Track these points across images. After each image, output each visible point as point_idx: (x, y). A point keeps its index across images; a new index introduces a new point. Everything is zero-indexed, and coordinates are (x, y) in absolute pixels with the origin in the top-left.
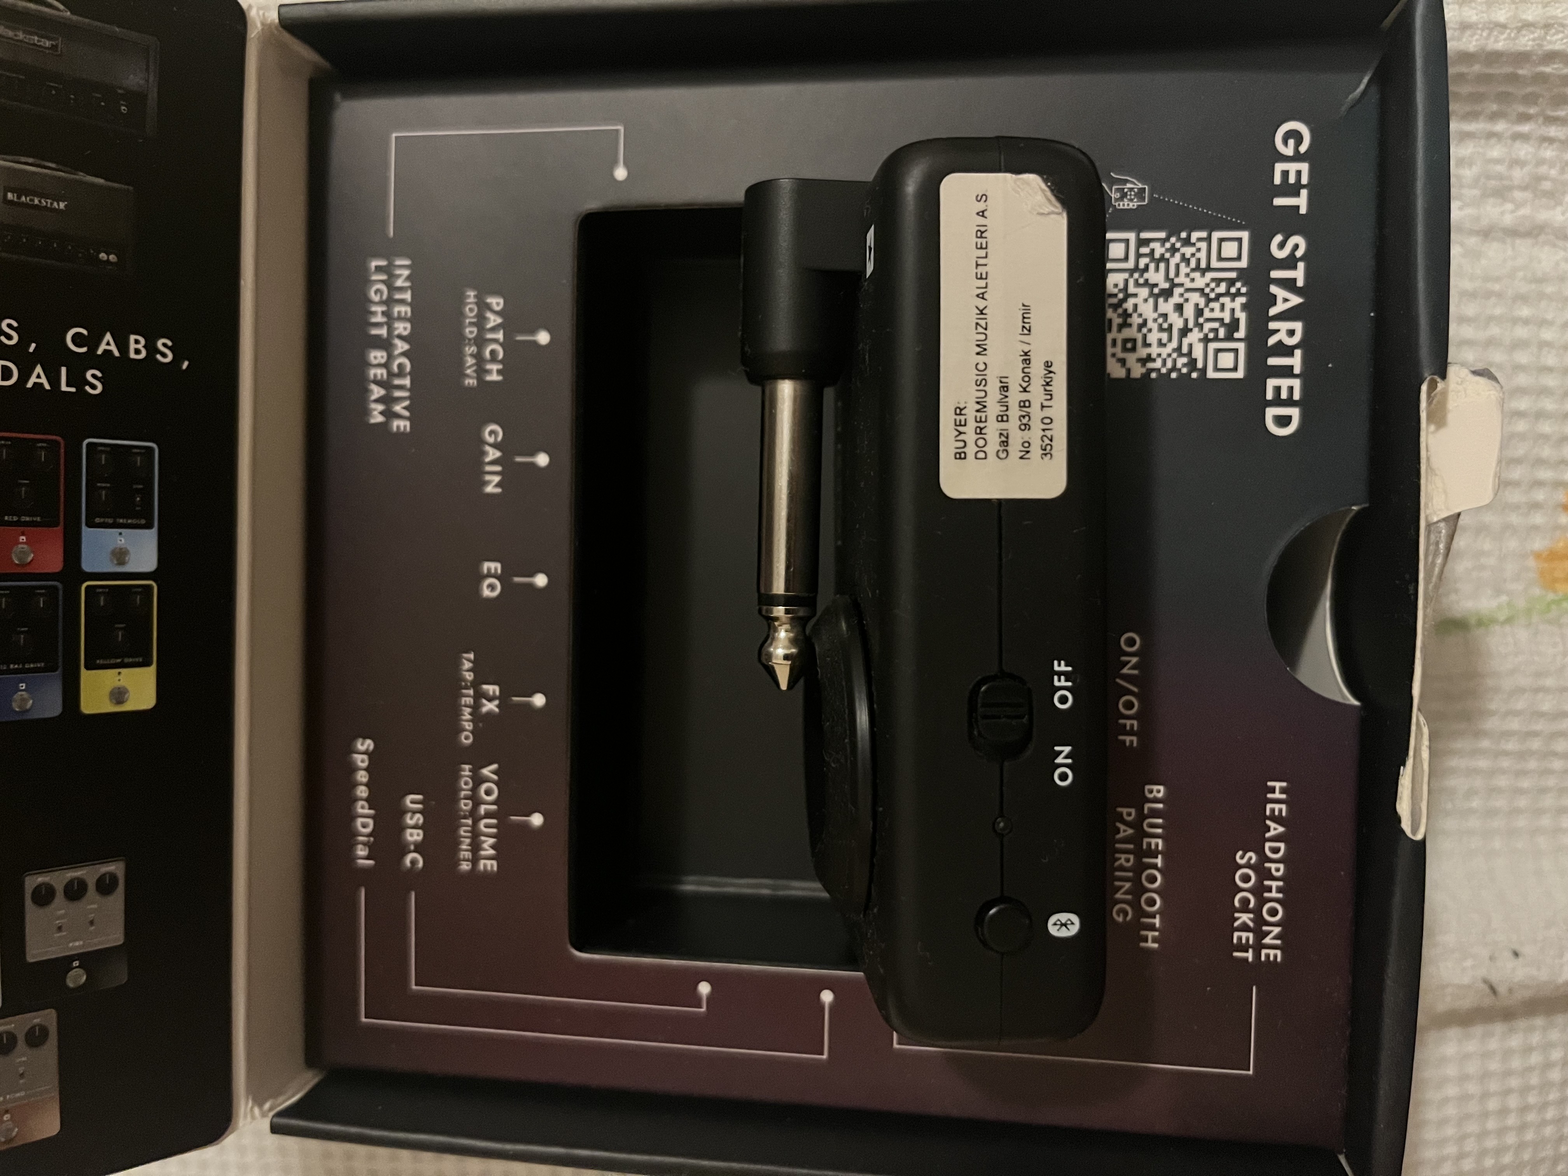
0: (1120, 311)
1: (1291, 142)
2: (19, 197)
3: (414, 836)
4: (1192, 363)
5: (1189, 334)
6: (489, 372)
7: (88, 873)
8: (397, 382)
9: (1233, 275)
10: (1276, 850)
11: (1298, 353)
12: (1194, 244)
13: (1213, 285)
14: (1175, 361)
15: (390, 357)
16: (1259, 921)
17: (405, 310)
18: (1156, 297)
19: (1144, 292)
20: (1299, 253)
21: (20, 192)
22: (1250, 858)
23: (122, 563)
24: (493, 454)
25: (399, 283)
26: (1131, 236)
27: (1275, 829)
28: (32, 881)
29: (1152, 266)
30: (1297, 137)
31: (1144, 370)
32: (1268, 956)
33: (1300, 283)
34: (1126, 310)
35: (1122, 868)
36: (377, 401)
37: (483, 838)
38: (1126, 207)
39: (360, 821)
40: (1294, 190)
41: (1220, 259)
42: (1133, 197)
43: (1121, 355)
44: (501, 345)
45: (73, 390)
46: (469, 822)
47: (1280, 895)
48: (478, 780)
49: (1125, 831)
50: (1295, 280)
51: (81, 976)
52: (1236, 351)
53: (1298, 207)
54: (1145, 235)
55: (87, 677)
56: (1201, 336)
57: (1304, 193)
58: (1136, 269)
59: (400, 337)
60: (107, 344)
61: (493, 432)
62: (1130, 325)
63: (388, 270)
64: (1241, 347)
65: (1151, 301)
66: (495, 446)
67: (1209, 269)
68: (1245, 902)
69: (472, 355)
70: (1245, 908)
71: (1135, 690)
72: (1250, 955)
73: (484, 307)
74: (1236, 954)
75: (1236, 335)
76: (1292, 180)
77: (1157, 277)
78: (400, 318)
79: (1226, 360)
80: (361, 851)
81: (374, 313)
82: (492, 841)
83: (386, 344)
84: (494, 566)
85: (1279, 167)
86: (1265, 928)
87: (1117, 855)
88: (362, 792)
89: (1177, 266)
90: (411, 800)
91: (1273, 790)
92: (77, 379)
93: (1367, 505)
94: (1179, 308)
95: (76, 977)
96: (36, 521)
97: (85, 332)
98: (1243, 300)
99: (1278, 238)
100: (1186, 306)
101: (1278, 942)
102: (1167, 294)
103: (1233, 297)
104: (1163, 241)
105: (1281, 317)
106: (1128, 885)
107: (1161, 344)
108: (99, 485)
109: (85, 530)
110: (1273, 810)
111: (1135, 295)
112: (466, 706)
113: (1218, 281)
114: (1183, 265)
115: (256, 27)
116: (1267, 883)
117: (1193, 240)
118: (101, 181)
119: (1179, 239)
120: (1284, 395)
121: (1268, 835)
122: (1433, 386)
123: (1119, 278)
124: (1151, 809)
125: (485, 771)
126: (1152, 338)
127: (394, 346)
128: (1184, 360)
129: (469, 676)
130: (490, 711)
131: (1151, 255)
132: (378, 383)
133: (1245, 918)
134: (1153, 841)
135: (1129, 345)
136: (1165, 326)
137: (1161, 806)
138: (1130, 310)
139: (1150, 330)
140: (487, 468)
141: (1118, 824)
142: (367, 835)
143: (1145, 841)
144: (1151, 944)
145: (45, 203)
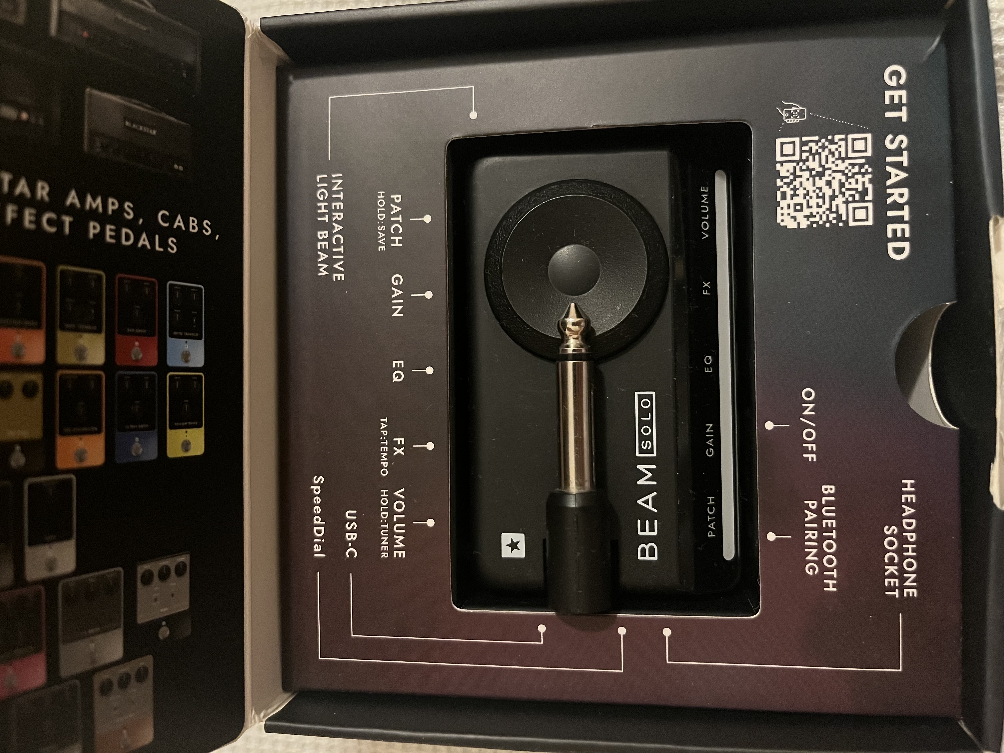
0: (791, 186)
1: (894, 78)
2: (132, 125)
3: (351, 537)
4: (839, 217)
5: (836, 199)
6: (394, 241)
8: (335, 249)
9: (863, 161)
10: (910, 525)
11: (906, 208)
12: (836, 143)
13: (850, 168)
14: (828, 216)
15: (331, 235)
16: (902, 571)
17: (338, 205)
18: (814, 177)
19: (806, 174)
20: (904, 146)
21: (132, 122)
22: (894, 530)
23: (187, 361)
24: (397, 292)
25: (335, 188)
26: (797, 140)
27: (909, 511)
29: (811, 158)
30: (897, 74)
31: (808, 223)
32: (908, 593)
33: (905, 164)
34: (795, 186)
35: (810, 540)
36: (323, 262)
37: (395, 537)
38: (792, 122)
39: (316, 529)
40: (898, 107)
41: (854, 151)
42: (796, 115)
43: (793, 214)
44: (400, 224)
45: (162, 250)
46: (387, 526)
47: (914, 554)
48: (392, 499)
49: (811, 516)
50: (902, 163)
51: (166, 632)
52: (867, 208)
53: (901, 118)
54: (804, 139)
55: (170, 434)
56: (844, 199)
57: (904, 108)
58: (801, 160)
59: (337, 221)
61: (397, 279)
62: (798, 195)
63: (329, 181)
64: (870, 205)
65: (811, 179)
66: (398, 287)
67: (847, 158)
68: (892, 558)
69: (382, 231)
70: (891, 562)
71: (814, 425)
72: (897, 593)
73: (389, 201)
74: (888, 593)
75: (866, 198)
76: (896, 101)
77: (814, 164)
78: (336, 210)
79: (860, 214)
80: (317, 548)
81: (320, 207)
82: (401, 538)
83: (328, 227)
84: (400, 362)
85: (888, 94)
86: (906, 575)
87: (806, 532)
88: (317, 510)
89: (827, 157)
90: (351, 514)
91: (906, 485)
92: (164, 243)
93: (955, 302)
94: (829, 183)
95: (164, 632)
96: (144, 333)
98: (870, 176)
99: (890, 137)
100: (833, 181)
101: (915, 584)
102: (821, 175)
103: (863, 175)
104: (817, 142)
105: (894, 186)
106: (814, 551)
107: (818, 206)
108: (175, 310)
110: (906, 499)
111: (801, 176)
112: (383, 452)
113: (853, 165)
114: (830, 156)
115: (250, 32)
116: (905, 546)
117: (836, 140)
119: (827, 140)
120: (899, 234)
121: (904, 515)
122: (997, 223)
123: (790, 166)
124: (826, 501)
125: (396, 493)
126: (813, 203)
127: (334, 227)
128: (834, 215)
129: (385, 433)
130: (399, 454)
131: (810, 151)
132: (324, 251)
133: (892, 569)
134: (829, 521)
135: (798, 208)
136: (821, 194)
137: (833, 498)
138: (798, 186)
139: (811, 198)
140: (394, 301)
141: (806, 511)
142: (321, 538)
143: (824, 521)
144: (831, 589)
145: (146, 130)
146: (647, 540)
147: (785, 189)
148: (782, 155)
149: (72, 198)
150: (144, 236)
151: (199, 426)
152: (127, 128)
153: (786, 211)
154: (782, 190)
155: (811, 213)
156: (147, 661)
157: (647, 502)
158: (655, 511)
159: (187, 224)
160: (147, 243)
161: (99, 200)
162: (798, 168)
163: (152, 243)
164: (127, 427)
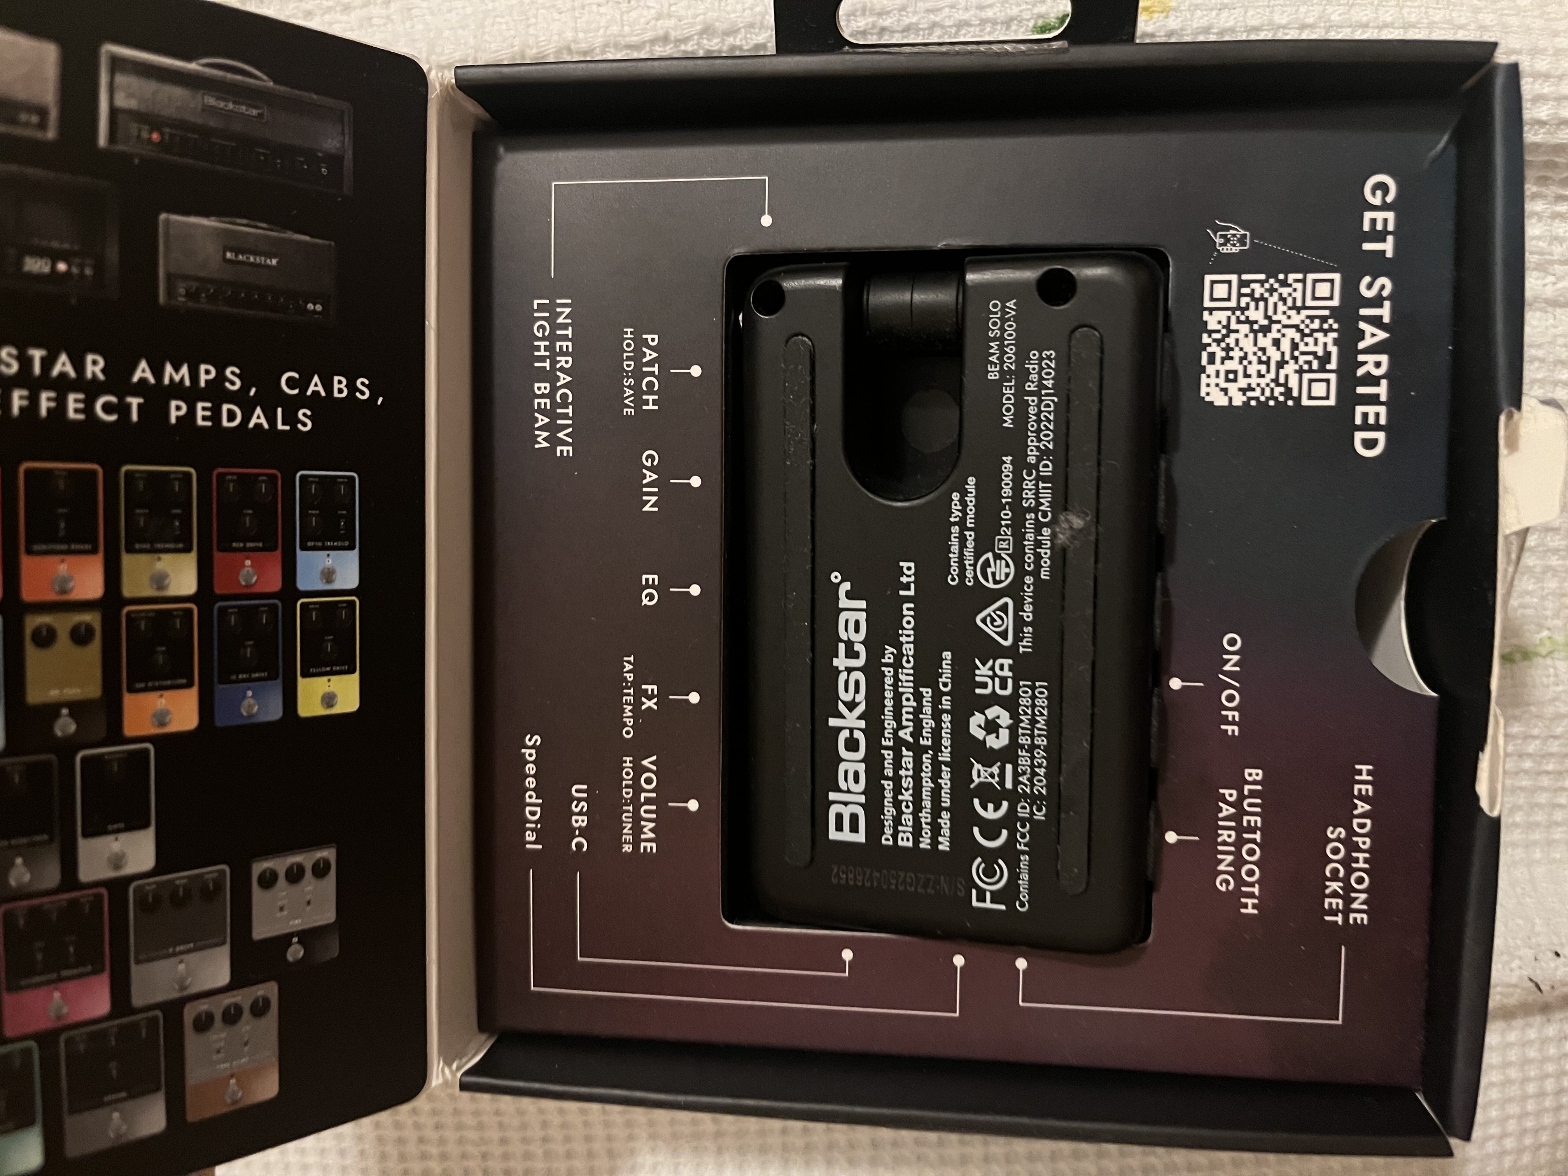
0: (1223, 345)
1: (1379, 193)
2: (236, 256)
4: (1288, 393)
5: (1285, 366)
6: (647, 402)
7: (305, 859)
8: (559, 411)
9: (1326, 313)
10: (1361, 826)
11: (1384, 382)
12: (1290, 285)
13: (1308, 321)
14: (1272, 390)
15: (554, 389)
16: (1348, 888)
17: (567, 345)
18: (1255, 332)
19: (1245, 328)
20: (1385, 293)
21: (237, 251)
22: (1340, 833)
23: (329, 581)
24: (650, 477)
25: (561, 320)
26: (1234, 278)
27: (1362, 807)
28: (259, 867)
29: (1252, 305)
30: (1383, 188)
31: (1245, 399)
32: (1355, 919)
33: (1386, 320)
34: (1228, 344)
35: (1225, 843)
36: (542, 428)
37: (643, 823)
38: (1229, 251)
39: (528, 809)
40: (1380, 237)
41: (1315, 298)
42: (1235, 242)
43: (1224, 385)
44: (656, 377)
45: (287, 428)
46: (631, 808)
47: (1367, 866)
48: (639, 770)
49: (1227, 810)
50: (1381, 317)
51: (298, 951)
52: (1328, 381)
53: (1384, 252)
54: (1245, 277)
55: (303, 684)
56: (1297, 367)
57: (1390, 238)
58: (1239, 308)
59: (562, 369)
60: (316, 385)
61: (650, 457)
62: (1232, 358)
63: (551, 308)
64: (1333, 377)
65: (1251, 336)
66: (651, 469)
67: (1305, 307)
68: (1335, 871)
69: (629, 387)
70: (1335, 877)
71: (1237, 685)
72: (1339, 919)
73: (640, 343)
74: (1327, 918)
75: (1328, 367)
76: (1379, 227)
77: (1256, 315)
78: (562, 353)
80: (530, 837)
81: (538, 348)
82: (651, 825)
83: (550, 377)
84: (653, 578)
85: (1368, 216)
86: (1353, 895)
87: (1220, 832)
88: (531, 782)
89: (1275, 304)
90: (578, 790)
91: (1360, 773)
92: (291, 419)
93: (1444, 518)
94: (1276, 343)
95: (295, 952)
96: (259, 547)
97: (296, 375)
98: (1335, 335)
99: (1367, 279)
100: (1283, 340)
101: (1365, 907)
102: (1266, 330)
103: (1326, 332)
104: (1263, 282)
105: (1368, 351)
106: (1230, 858)
107: (1260, 375)
108: (310, 512)
109: (299, 553)
110: (1360, 790)
111: (1237, 331)
112: (626, 704)
113: (1312, 318)
114: (1280, 304)
115: (436, 90)
116: (1354, 855)
117: (1290, 281)
118: (307, 238)
119: (1277, 281)
120: (1371, 421)
121: (1355, 812)
122: (1510, 416)
123: (1222, 316)
124: (1250, 791)
125: (645, 763)
126: (1252, 370)
127: (558, 379)
128: (1282, 389)
129: (630, 677)
130: (649, 708)
131: (1251, 295)
132: (543, 412)
133: (1335, 886)
134: (1252, 819)
135: (1231, 376)
136: (1264, 358)
137: (1259, 787)
138: (1232, 345)
139: (1250, 363)
140: (645, 489)
141: (1221, 804)
142: (536, 822)
143: (1246, 818)
144: (1250, 911)
145: (259, 260)
147: (1214, 348)
148: (1212, 299)
151: (351, 672)
152: (230, 261)
153: (1213, 381)
154: (1209, 349)
155: (1249, 385)
156: (269, 990)
162: (1233, 319)
164: (234, 678)
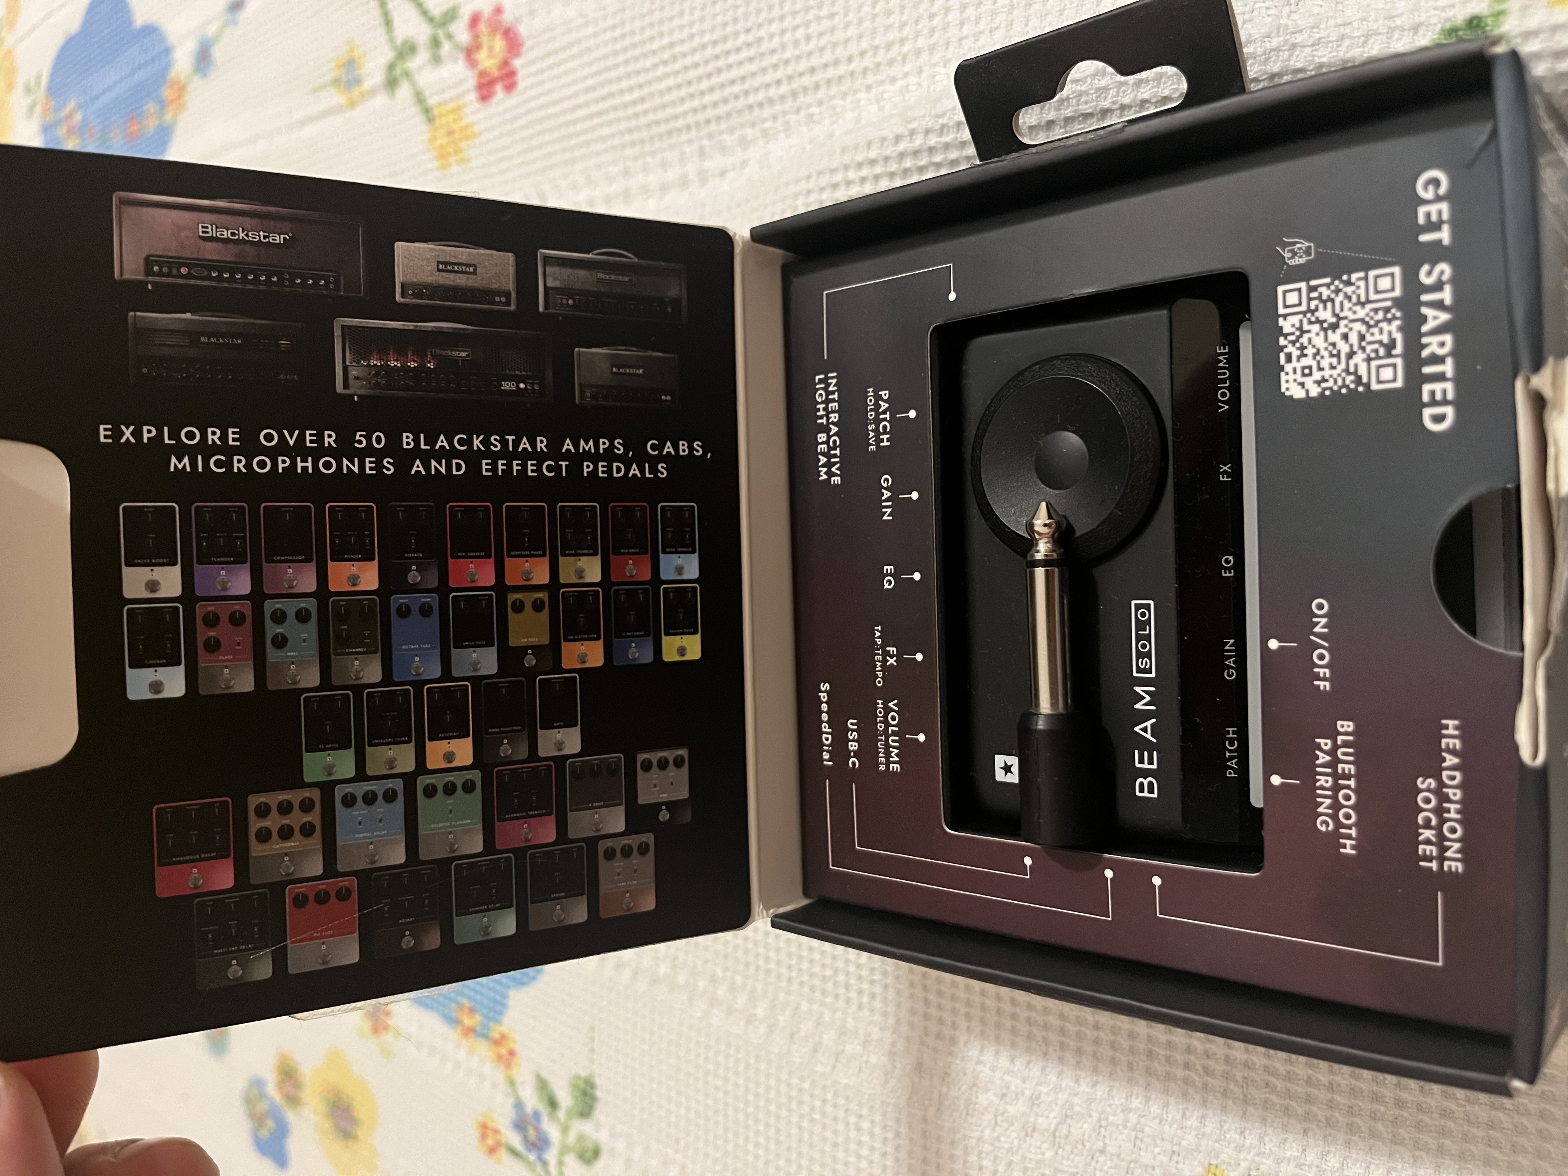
1: (1431, 188)
2: (619, 370)
3: (853, 746)
4: (1358, 380)
5: (1354, 356)
7: (670, 755)
8: (832, 452)
9: (1388, 304)
10: (1453, 778)
12: (1355, 284)
13: (1372, 314)
14: (1344, 379)
15: (829, 438)
16: (1441, 837)
17: (834, 406)
18: (1325, 330)
19: (1316, 328)
20: (1445, 278)
21: (619, 367)
22: (1430, 784)
23: (680, 574)
24: (887, 494)
25: (831, 389)
26: (1303, 285)
28: (641, 757)
29: (1321, 306)
30: (1436, 182)
31: (1319, 390)
32: (1450, 867)
33: (1448, 301)
34: (1302, 344)
35: (1322, 788)
36: (823, 466)
37: (891, 749)
38: (1297, 263)
39: (824, 736)
40: (1436, 227)
41: (1377, 292)
42: (1302, 254)
43: (1300, 379)
44: (888, 421)
45: (652, 476)
46: (883, 738)
47: (1458, 816)
48: (888, 710)
49: (1323, 758)
50: (1442, 300)
51: (667, 815)
52: (1394, 366)
53: (1441, 240)
54: (1313, 283)
55: (666, 640)
56: (1364, 356)
57: (1446, 228)
58: (1309, 310)
59: (833, 423)
60: (668, 448)
61: (886, 480)
62: (1306, 355)
63: (823, 381)
64: (1399, 361)
65: (1322, 334)
66: (887, 489)
67: (1368, 301)
68: (1428, 820)
69: (872, 431)
70: (1427, 825)
71: (1326, 644)
73: (878, 398)
74: (1421, 864)
75: (1394, 352)
76: (1434, 218)
77: (1325, 315)
78: (833, 412)
79: (1387, 373)
80: (826, 756)
81: (819, 410)
82: (896, 751)
83: (826, 429)
84: (890, 568)
86: (1446, 843)
87: (1318, 777)
88: (825, 718)
89: (1342, 304)
90: (851, 723)
91: (1447, 727)
92: (654, 470)
94: (1345, 337)
95: (664, 815)
96: (637, 552)
97: (656, 442)
98: (1398, 323)
99: (1426, 268)
100: (1350, 333)
101: (1459, 856)
102: (1334, 327)
103: (1389, 321)
104: (1328, 286)
105: (1432, 332)
106: (1328, 802)
107: (1333, 367)
108: (668, 529)
109: (661, 556)
110: (1448, 744)
111: (1309, 331)
112: (877, 661)
113: (1376, 311)
114: (1346, 302)
115: (739, 245)
116: (1446, 805)
117: (1353, 280)
118: (659, 354)
119: (1341, 282)
120: (1439, 397)
121: (1444, 765)
123: (1295, 320)
124: (1343, 741)
125: (891, 705)
126: (1325, 364)
127: (830, 430)
128: (1352, 378)
129: (879, 641)
130: (892, 664)
131: (1320, 298)
132: (823, 454)
133: (1427, 834)
134: (1347, 766)
135: (1307, 371)
136: (1335, 352)
137: (1351, 738)
138: (1306, 343)
139: (1322, 357)
140: (884, 504)
141: (1317, 752)
142: (829, 746)
143: (1340, 766)
144: (1348, 851)
145: (632, 371)
146: (1145, 773)
147: (1290, 349)
148: (1286, 306)
149: (568, 445)
150: (634, 466)
151: (696, 633)
152: (615, 373)
153: (1291, 377)
154: (1286, 350)
155: (1323, 377)
156: (648, 838)
157: (1145, 730)
158: (1155, 740)
159: (676, 448)
160: (637, 472)
161: (591, 443)
162: (1305, 321)
163: (642, 471)
164: (624, 634)
